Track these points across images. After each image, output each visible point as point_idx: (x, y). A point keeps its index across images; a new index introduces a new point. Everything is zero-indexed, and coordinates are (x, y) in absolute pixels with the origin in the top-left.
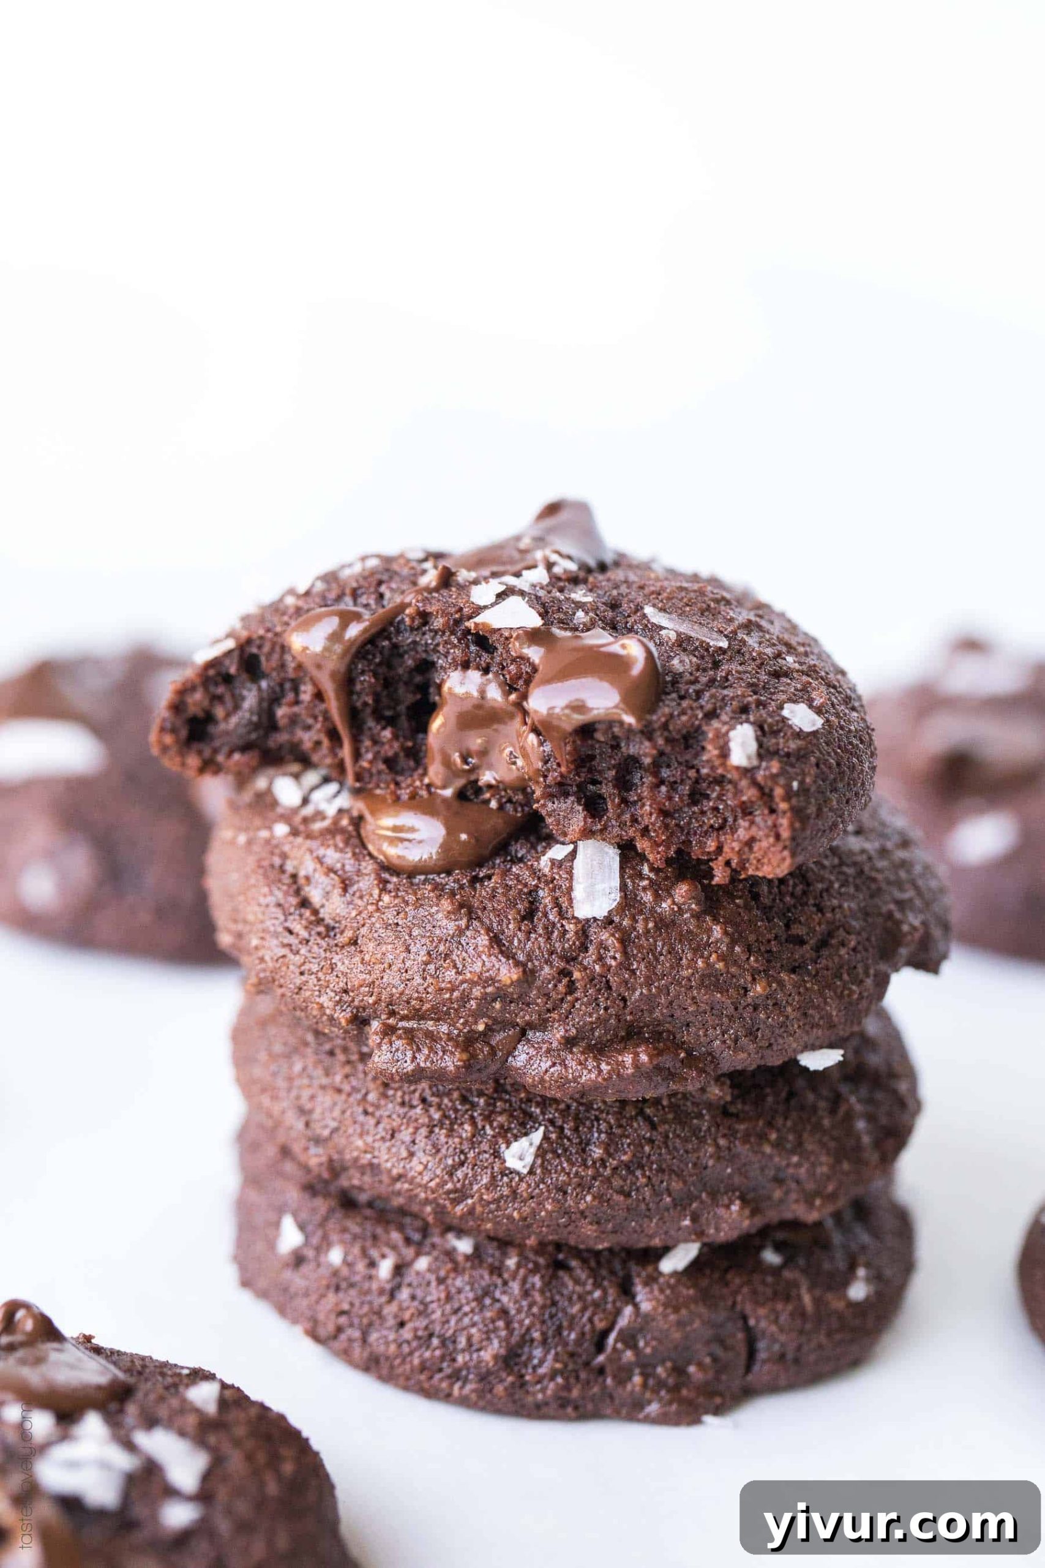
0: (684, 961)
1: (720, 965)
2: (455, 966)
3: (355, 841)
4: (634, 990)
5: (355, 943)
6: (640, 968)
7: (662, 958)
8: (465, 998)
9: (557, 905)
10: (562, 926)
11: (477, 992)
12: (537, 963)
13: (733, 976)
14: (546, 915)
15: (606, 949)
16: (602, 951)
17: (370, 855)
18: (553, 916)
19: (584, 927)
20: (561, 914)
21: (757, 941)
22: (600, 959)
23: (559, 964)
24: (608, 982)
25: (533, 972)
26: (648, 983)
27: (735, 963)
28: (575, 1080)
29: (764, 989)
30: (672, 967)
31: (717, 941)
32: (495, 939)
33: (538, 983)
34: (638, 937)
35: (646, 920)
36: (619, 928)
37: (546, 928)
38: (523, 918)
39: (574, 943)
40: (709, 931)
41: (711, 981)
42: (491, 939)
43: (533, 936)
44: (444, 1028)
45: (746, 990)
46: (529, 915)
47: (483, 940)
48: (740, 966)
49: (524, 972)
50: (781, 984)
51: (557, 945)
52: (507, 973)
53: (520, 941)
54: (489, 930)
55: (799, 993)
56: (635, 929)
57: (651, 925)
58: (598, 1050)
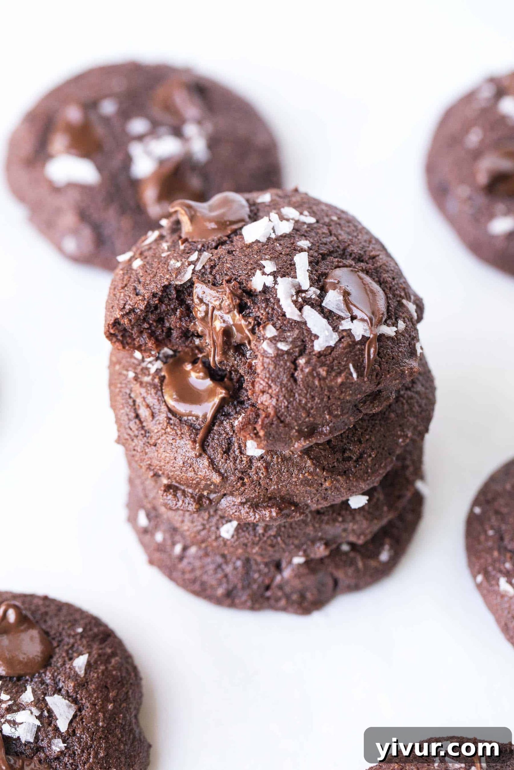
0: (294, 475)
1: (310, 477)
2: (194, 471)
3: (160, 393)
4: (271, 486)
5: (155, 445)
6: (274, 478)
7: (284, 474)
8: (198, 483)
9: (240, 447)
10: (241, 458)
11: (203, 482)
12: (229, 474)
13: (316, 480)
14: (234, 452)
15: (260, 469)
16: (258, 470)
17: (165, 401)
18: (237, 452)
19: (251, 460)
20: (241, 453)
21: (328, 464)
22: (257, 473)
23: (239, 475)
24: (260, 483)
25: (227, 478)
26: (277, 483)
27: (317, 475)
28: (245, 519)
29: (330, 484)
30: (288, 477)
31: (309, 466)
32: (212, 462)
33: (229, 482)
34: (274, 465)
35: (277, 458)
36: (265, 461)
37: (234, 458)
38: (225, 452)
39: (246, 466)
40: (306, 462)
41: (306, 482)
42: (209, 462)
43: (228, 462)
44: (190, 491)
45: (322, 484)
46: (227, 451)
47: (206, 463)
48: (319, 476)
49: (223, 478)
50: (338, 481)
51: (238, 466)
52: (216, 479)
53: (222, 463)
54: (209, 458)
55: (347, 483)
56: (272, 461)
57: (280, 460)
58: (255, 506)
